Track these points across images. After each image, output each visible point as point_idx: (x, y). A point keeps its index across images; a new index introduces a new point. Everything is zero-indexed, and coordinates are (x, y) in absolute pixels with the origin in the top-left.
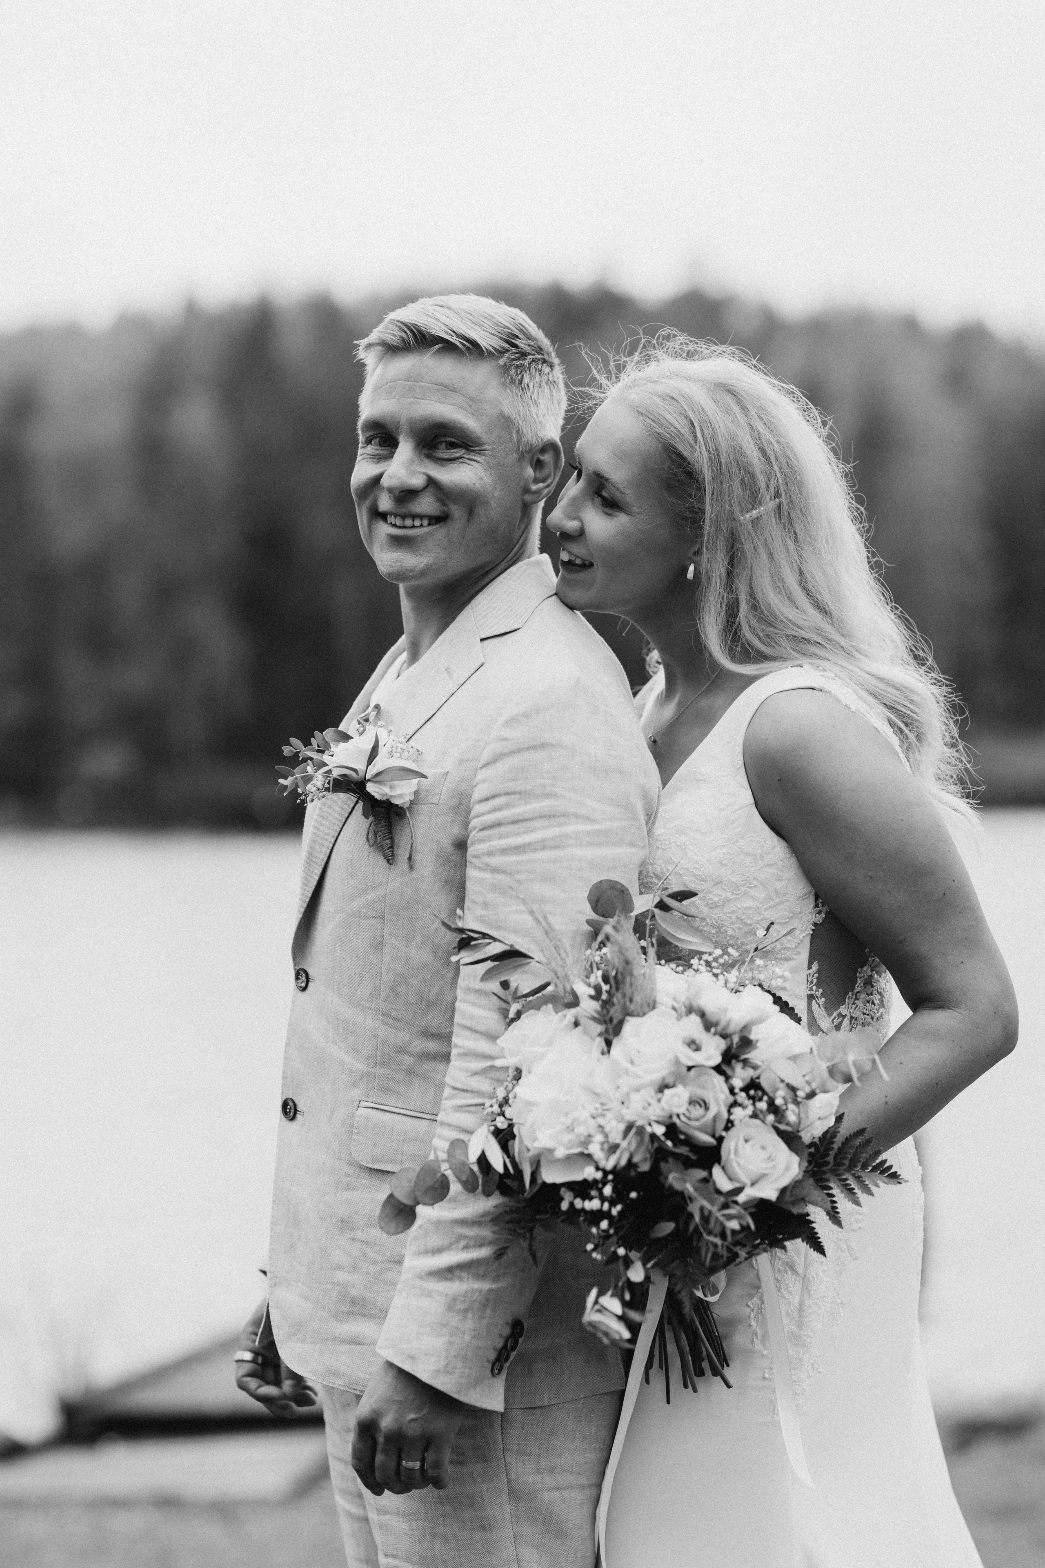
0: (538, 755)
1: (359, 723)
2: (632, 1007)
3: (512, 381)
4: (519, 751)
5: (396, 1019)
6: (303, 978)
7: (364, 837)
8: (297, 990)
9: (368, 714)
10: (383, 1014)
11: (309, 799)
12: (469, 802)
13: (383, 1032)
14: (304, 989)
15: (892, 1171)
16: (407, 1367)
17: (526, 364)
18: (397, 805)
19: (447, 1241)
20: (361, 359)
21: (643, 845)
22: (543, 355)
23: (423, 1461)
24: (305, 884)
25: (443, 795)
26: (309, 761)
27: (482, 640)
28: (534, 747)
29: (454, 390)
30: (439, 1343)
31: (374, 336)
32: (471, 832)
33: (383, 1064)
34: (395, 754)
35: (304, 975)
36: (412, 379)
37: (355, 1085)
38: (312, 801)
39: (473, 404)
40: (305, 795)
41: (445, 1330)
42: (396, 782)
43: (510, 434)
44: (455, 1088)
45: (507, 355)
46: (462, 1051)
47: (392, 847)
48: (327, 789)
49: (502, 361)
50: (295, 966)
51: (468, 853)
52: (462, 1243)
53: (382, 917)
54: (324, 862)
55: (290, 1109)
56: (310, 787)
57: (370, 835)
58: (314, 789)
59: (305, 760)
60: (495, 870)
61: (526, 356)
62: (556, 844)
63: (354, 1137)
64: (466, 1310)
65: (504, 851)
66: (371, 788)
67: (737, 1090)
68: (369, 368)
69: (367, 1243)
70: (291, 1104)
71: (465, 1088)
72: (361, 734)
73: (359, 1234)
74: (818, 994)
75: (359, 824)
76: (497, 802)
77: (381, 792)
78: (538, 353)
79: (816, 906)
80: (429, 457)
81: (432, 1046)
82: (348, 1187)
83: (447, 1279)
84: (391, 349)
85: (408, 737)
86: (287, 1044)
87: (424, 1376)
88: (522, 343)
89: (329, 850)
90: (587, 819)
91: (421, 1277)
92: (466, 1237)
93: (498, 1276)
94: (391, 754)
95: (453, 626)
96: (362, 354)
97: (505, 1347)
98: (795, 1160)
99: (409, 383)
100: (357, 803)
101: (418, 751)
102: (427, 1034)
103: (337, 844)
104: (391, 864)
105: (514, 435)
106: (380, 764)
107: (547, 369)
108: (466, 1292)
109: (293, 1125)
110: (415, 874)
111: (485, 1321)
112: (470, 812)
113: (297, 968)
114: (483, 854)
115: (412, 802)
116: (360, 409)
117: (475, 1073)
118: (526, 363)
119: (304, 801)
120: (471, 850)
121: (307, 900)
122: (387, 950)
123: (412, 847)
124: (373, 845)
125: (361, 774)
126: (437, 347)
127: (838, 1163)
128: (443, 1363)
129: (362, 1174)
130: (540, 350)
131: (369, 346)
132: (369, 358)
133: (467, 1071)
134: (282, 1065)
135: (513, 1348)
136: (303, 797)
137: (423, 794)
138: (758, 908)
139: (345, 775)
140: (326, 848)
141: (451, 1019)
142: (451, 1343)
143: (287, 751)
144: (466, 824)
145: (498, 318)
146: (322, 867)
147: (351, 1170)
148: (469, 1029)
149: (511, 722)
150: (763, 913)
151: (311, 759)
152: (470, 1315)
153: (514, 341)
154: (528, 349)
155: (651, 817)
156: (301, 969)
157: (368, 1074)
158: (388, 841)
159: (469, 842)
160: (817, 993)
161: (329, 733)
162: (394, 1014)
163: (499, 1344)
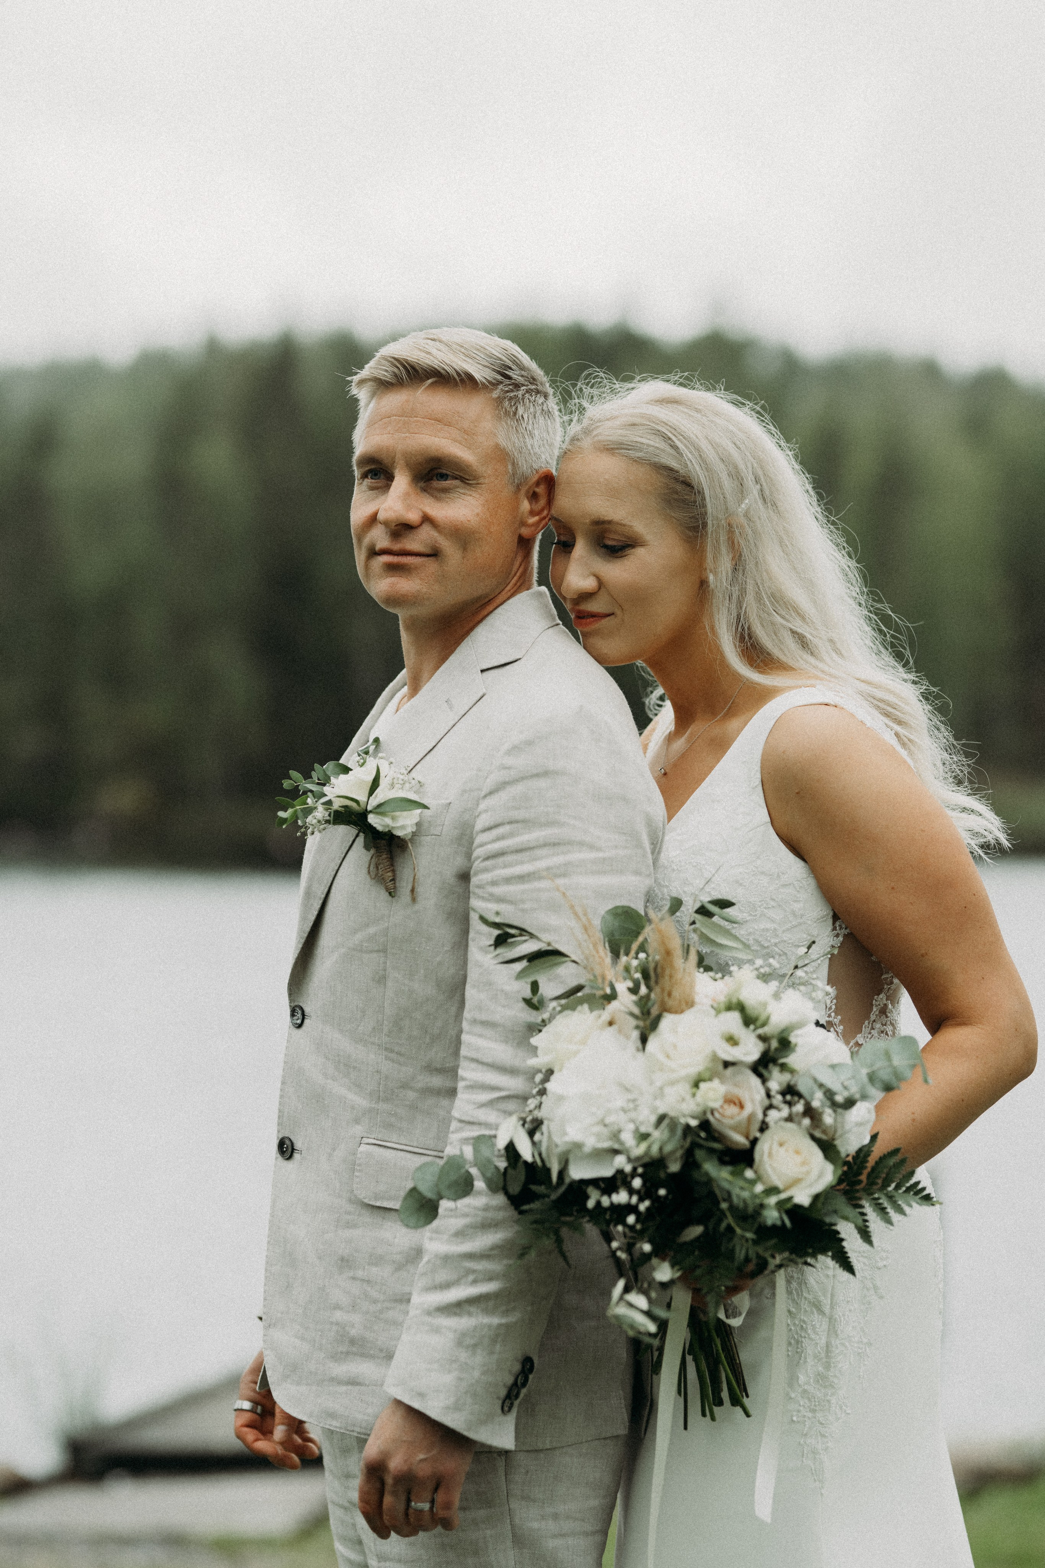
0: (542, 783)
1: (359, 755)
2: (670, 1003)
3: (507, 413)
4: (523, 779)
5: (399, 1054)
6: (298, 1015)
7: (365, 871)
8: (292, 1027)
9: (368, 747)
10: (386, 1049)
11: (309, 831)
12: (472, 833)
13: (386, 1067)
14: (300, 1026)
15: (925, 1193)
16: (416, 1405)
17: (520, 396)
18: (399, 837)
19: (455, 1277)
20: (355, 395)
21: (648, 873)
22: (537, 385)
23: (432, 1502)
24: (303, 918)
25: (447, 826)
26: (309, 794)
27: (482, 671)
28: (537, 775)
29: (449, 424)
30: (448, 1379)
31: (367, 371)
32: (474, 862)
33: (386, 1100)
34: (397, 786)
35: (300, 1012)
36: (406, 414)
37: (357, 1121)
38: (313, 833)
39: (468, 436)
40: (305, 828)
41: (455, 1366)
42: (398, 813)
43: (506, 467)
44: (461, 1121)
45: (501, 387)
46: (468, 1083)
47: (393, 880)
48: (328, 822)
49: (495, 394)
50: (290, 1003)
51: (472, 883)
52: (471, 1278)
53: (384, 951)
54: (323, 896)
55: (287, 1148)
56: (310, 819)
57: (371, 868)
58: (315, 821)
59: (305, 793)
60: (500, 900)
61: (520, 387)
62: (563, 871)
63: (357, 1174)
64: (475, 1346)
65: (508, 880)
66: (372, 819)
67: (773, 1093)
68: (362, 404)
69: (368, 1282)
70: (287, 1142)
71: (472, 1120)
72: (362, 765)
73: (360, 1273)
74: (837, 1021)
75: (360, 856)
76: (500, 831)
77: (383, 823)
78: (531, 383)
79: (834, 929)
80: (424, 490)
81: (437, 1081)
82: (350, 1225)
83: (455, 1314)
84: (382, 385)
85: (409, 769)
86: (283, 1083)
87: (434, 1413)
88: (515, 374)
89: (329, 884)
90: (592, 847)
91: (429, 1313)
92: (474, 1271)
93: (507, 1311)
94: (392, 786)
95: (452, 658)
96: (354, 391)
97: (515, 1384)
98: (829, 1168)
99: (403, 418)
100: (357, 836)
101: (419, 782)
102: (431, 1069)
103: (336, 878)
104: (393, 897)
105: (510, 467)
106: (381, 795)
107: (541, 400)
108: (476, 1327)
109: (290, 1165)
110: (417, 907)
111: (495, 1357)
112: (473, 843)
113: (293, 1005)
114: (488, 883)
115: (414, 834)
116: (354, 445)
117: (482, 1105)
118: (520, 394)
119: (305, 834)
120: (474, 880)
121: (306, 935)
122: (389, 984)
123: (414, 879)
124: (374, 878)
125: (363, 805)
126: (430, 381)
127: (871, 1182)
128: (452, 1399)
129: (363, 1211)
130: (533, 380)
131: (362, 382)
132: (362, 394)
133: (474, 1103)
134: (278, 1104)
135: (524, 1385)
136: (303, 830)
137: (426, 825)
138: (775, 929)
139: (346, 807)
140: (325, 882)
141: (456, 1053)
142: (460, 1379)
143: (287, 784)
144: (469, 855)
145: (491, 350)
146: (321, 902)
147: (351, 1208)
148: (476, 1061)
149: (515, 750)
150: (780, 935)
151: (311, 791)
152: (479, 1351)
153: (507, 372)
154: (521, 380)
155: (656, 845)
156: (296, 1006)
157: (371, 1110)
158: (390, 874)
159: (472, 872)
160: (835, 1020)
161: (329, 766)
162: (396, 1049)
163: (510, 1380)
